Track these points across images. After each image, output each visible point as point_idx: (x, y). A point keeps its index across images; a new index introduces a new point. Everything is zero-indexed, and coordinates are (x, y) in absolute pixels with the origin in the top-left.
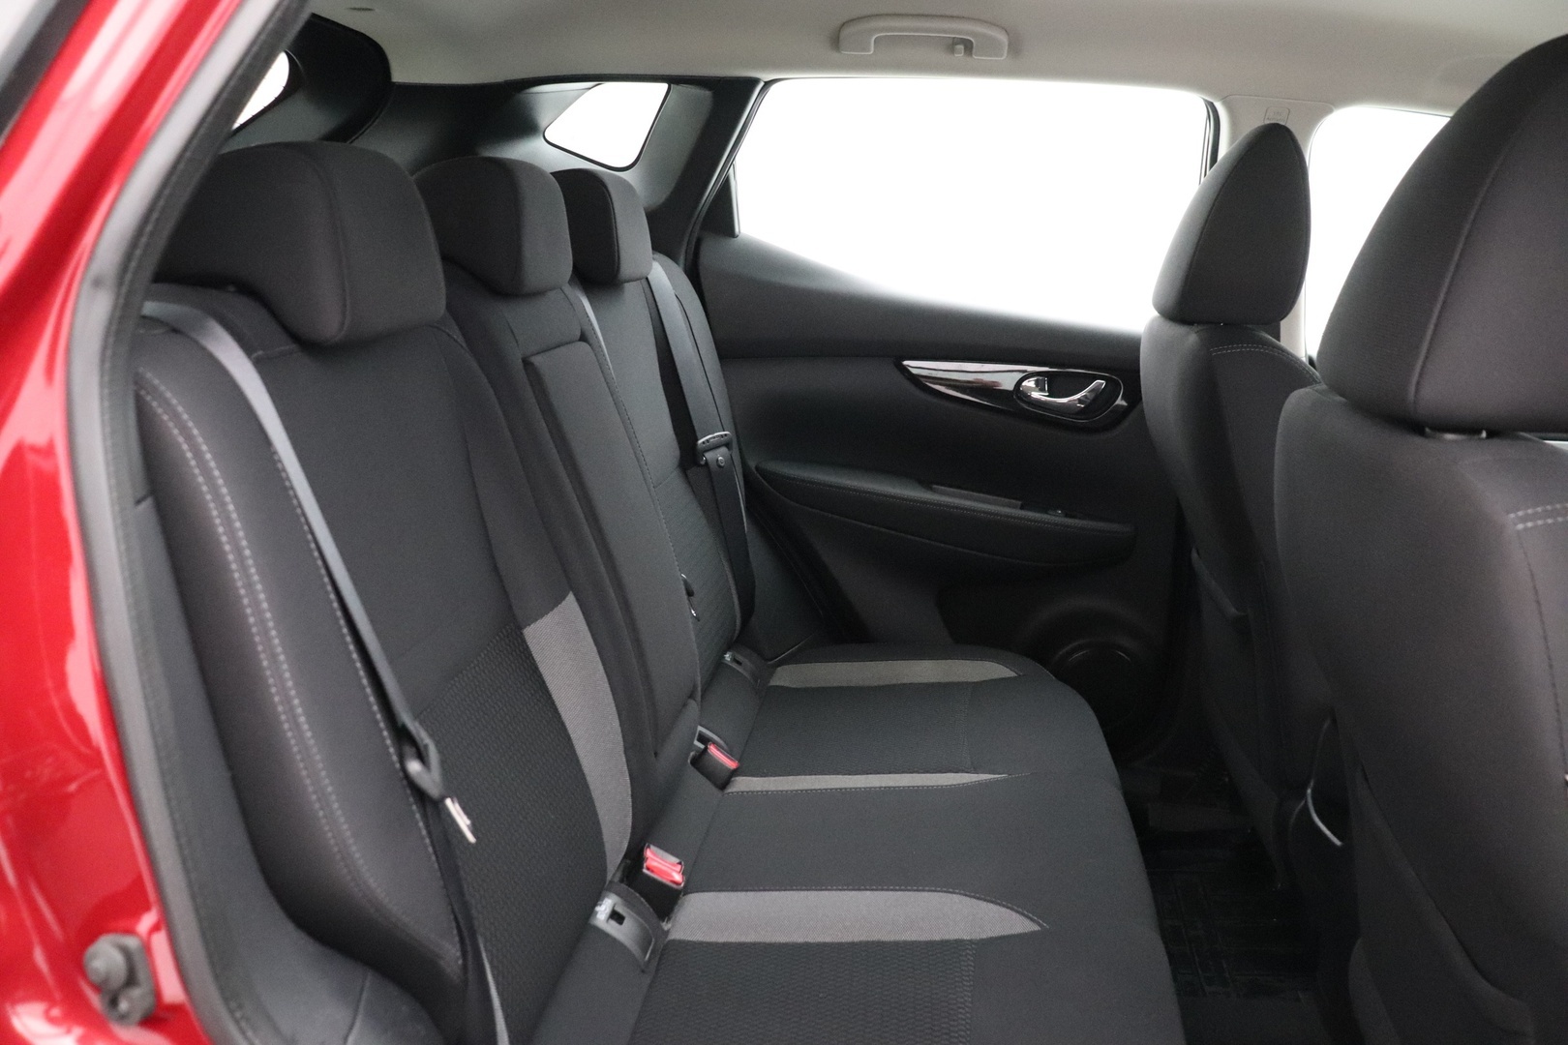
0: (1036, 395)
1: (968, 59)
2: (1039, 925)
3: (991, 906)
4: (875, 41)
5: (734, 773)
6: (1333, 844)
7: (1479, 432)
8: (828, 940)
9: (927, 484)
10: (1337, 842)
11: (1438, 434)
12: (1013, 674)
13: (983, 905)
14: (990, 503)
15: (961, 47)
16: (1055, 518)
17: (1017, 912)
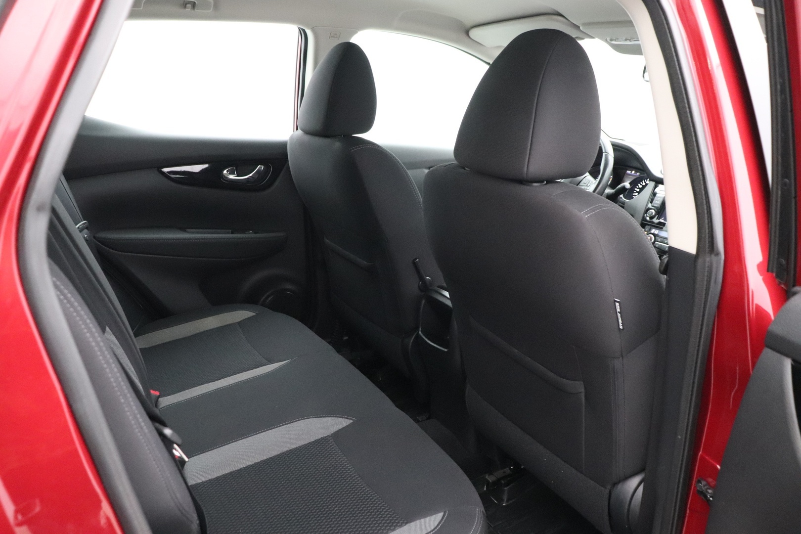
0: (232, 177)
1: (193, 11)
2: (352, 420)
3: (329, 419)
4: (144, 3)
5: (159, 397)
6: (444, 351)
7: (543, 182)
8: (265, 458)
9: (183, 229)
10: (446, 350)
11: (530, 184)
12: (254, 314)
13: (324, 419)
14: (212, 233)
15: (189, 6)
16: (249, 235)
17: (341, 417)
